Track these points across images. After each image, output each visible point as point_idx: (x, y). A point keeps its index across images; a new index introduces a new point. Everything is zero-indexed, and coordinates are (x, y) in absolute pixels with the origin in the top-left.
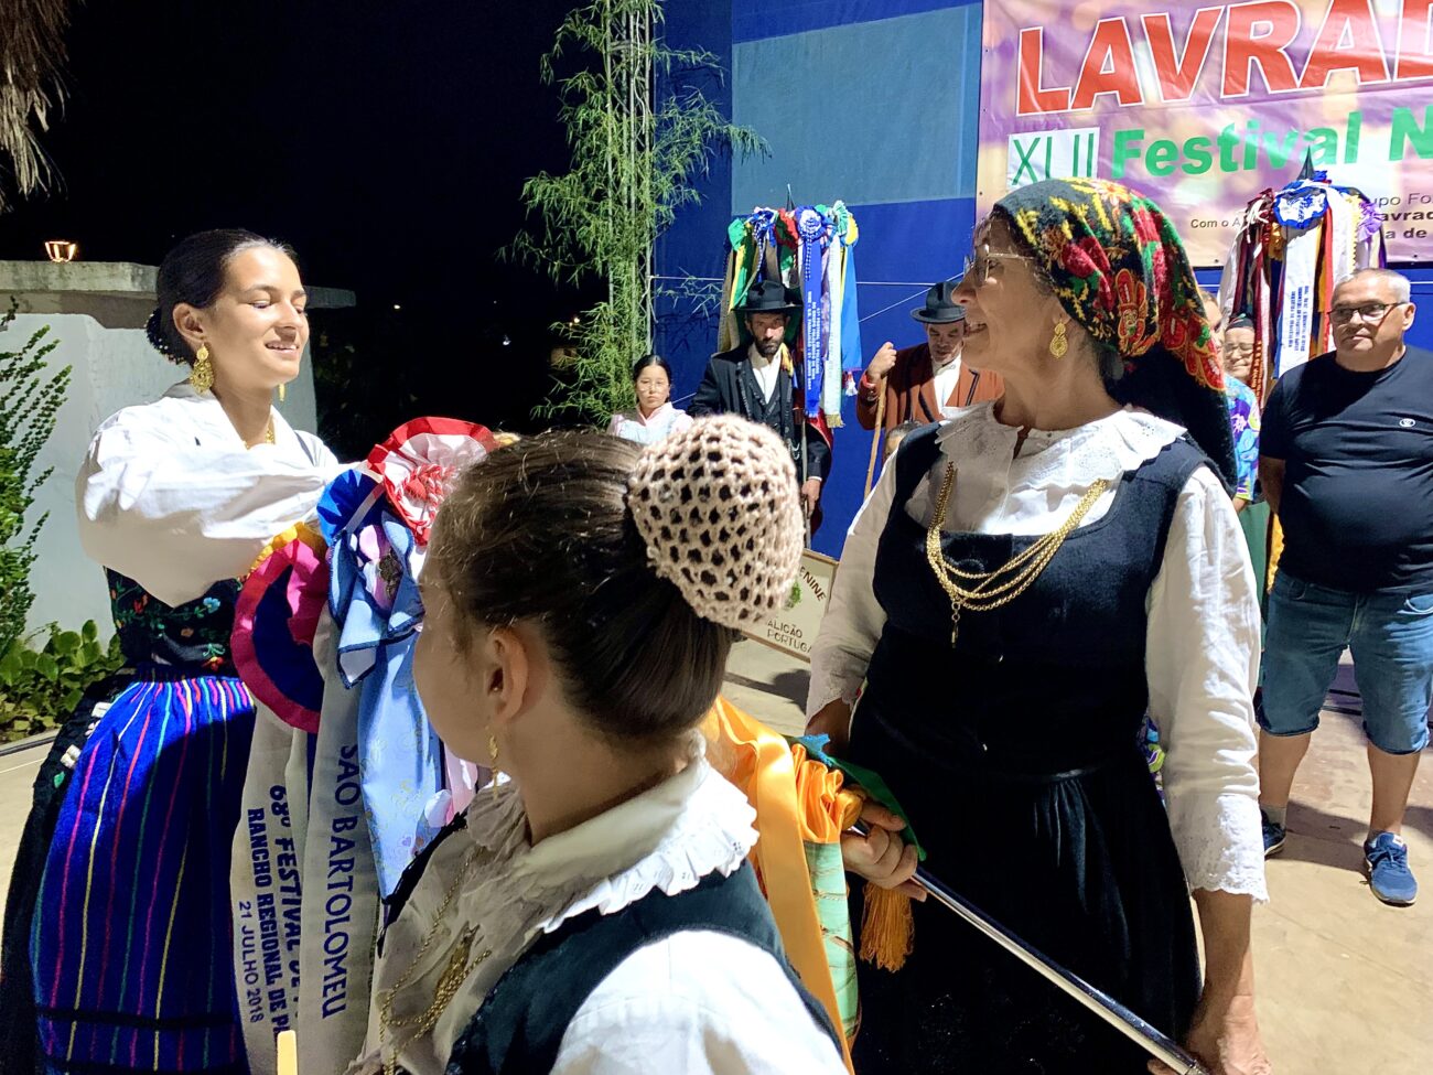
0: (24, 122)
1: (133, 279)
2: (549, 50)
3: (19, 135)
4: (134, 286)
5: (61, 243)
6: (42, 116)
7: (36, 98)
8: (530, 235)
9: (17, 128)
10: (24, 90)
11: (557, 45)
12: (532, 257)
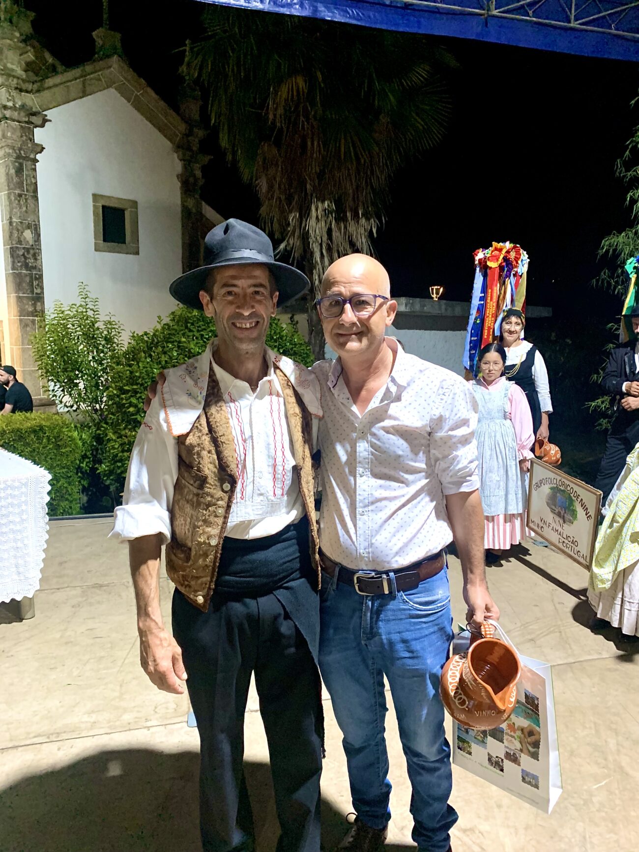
0: (366, 234)
1: (406, 305)
2: (621, 156)
3: (364, 240)
4: (406, 309)
5: (436, 287)
6: (374, 231)
7: (373, 222)
8: (609, 271)
9: (363, 237)
10: (368, 219)
11: (627, 152)
12: (609, 284)
